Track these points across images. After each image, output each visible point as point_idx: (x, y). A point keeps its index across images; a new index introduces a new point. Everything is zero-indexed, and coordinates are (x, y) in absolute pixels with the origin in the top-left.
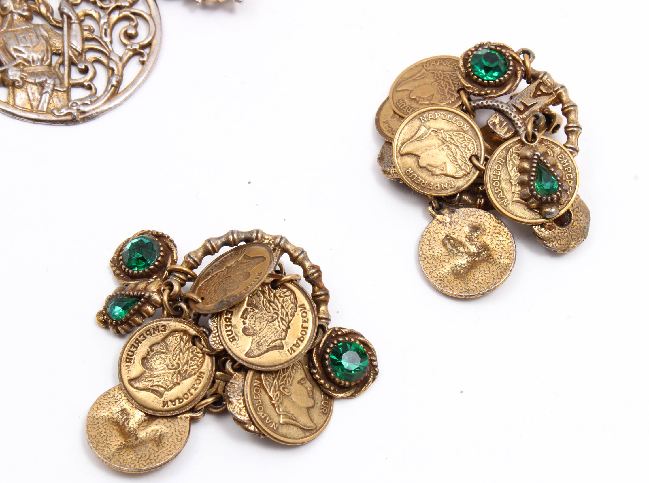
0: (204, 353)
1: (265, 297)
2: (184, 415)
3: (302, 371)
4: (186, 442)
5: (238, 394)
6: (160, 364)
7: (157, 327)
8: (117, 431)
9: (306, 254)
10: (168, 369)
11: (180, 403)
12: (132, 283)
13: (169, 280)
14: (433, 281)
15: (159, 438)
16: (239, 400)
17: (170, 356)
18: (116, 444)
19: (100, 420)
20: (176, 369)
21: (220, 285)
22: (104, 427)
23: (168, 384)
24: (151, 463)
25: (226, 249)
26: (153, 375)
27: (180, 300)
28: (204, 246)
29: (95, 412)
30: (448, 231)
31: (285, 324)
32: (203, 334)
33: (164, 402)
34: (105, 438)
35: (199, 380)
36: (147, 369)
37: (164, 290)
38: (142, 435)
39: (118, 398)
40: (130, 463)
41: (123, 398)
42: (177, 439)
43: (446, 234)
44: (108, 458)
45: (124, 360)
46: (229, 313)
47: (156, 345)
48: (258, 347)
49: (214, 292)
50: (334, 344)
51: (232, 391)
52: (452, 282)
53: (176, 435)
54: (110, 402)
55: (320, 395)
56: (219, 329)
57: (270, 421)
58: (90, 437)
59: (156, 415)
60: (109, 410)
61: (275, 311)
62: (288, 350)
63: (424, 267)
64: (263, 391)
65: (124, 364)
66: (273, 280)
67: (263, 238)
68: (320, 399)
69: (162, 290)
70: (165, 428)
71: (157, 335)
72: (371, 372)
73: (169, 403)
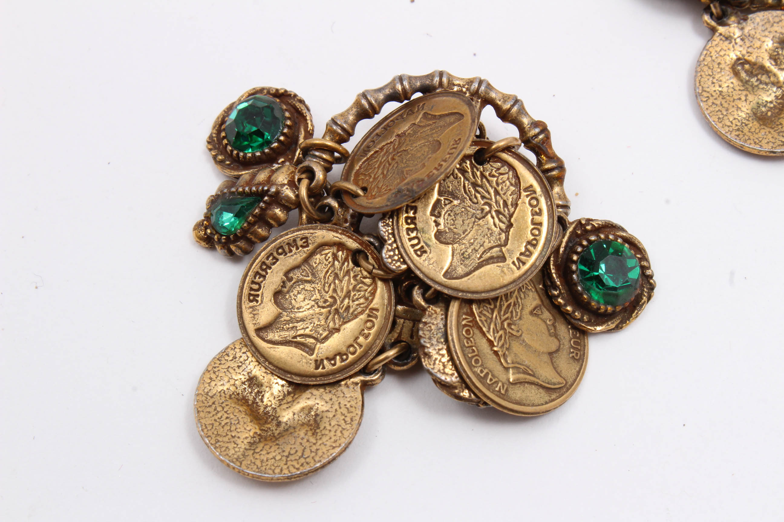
0: (374, 278)
1: (466, 178)
2: (352, 380)
3: (535, 294)
4: (359, 424)
5: (437, 340)
6: (304, 300)
7: (295, 241)
8: (246, 414)
9: (522, 105)
10: (319, 307)
11: (343, 360)
12: (245, 174)
13: (306, 164)
14: (726, 133)
15: (315, 420)
16: (439, 350)
17: (319, 286)
18: (247, 435)
19: (217, 398)
20: (331, 306)
21: (390, 164)
22: (225, 410)
23: (321, 332)
24: (307, 463)
25: (392, 106)
26: (295, 318)
27: (326, 195)
28: (357, 103)
29: (207, 385)
30: (740, 51)
31: (504, 219)
32: (369, 246)
33: (316, 361)
34: (229, 428)
35: (371, 321)
36: (284, 309)
37: (300, 180)
38: (286, 416)
39: (242, 359)
40: (273, 465)
41: (250, 359)
42: (344, 419)
43: (736, 56)
44: (237, 460)
45: (245, 298)
46: (411, 210)
47: (296, 271)
48: (463, 261)
49: (383, 177)
50: (583, 246)
51: (427, 337)
52: (756, 132)
53: (343, 414)
54: (229, 367)
55: (566, 331)
56: (397, 237)
57: (494, 380)
58: (204, 427)
59: (306, 383)
60: (229, 381)
61: (485, 200)
62: (513, 263)
63: (709, 112)
64: (477, 332)
65: (246, 305)
66: (478, 150)
67: (451, 84)
68: (567, 338)
69: (296, 180)
70: (323, 404)
71: (295, 254)
72: (644, 287)
73: (325, 362)
